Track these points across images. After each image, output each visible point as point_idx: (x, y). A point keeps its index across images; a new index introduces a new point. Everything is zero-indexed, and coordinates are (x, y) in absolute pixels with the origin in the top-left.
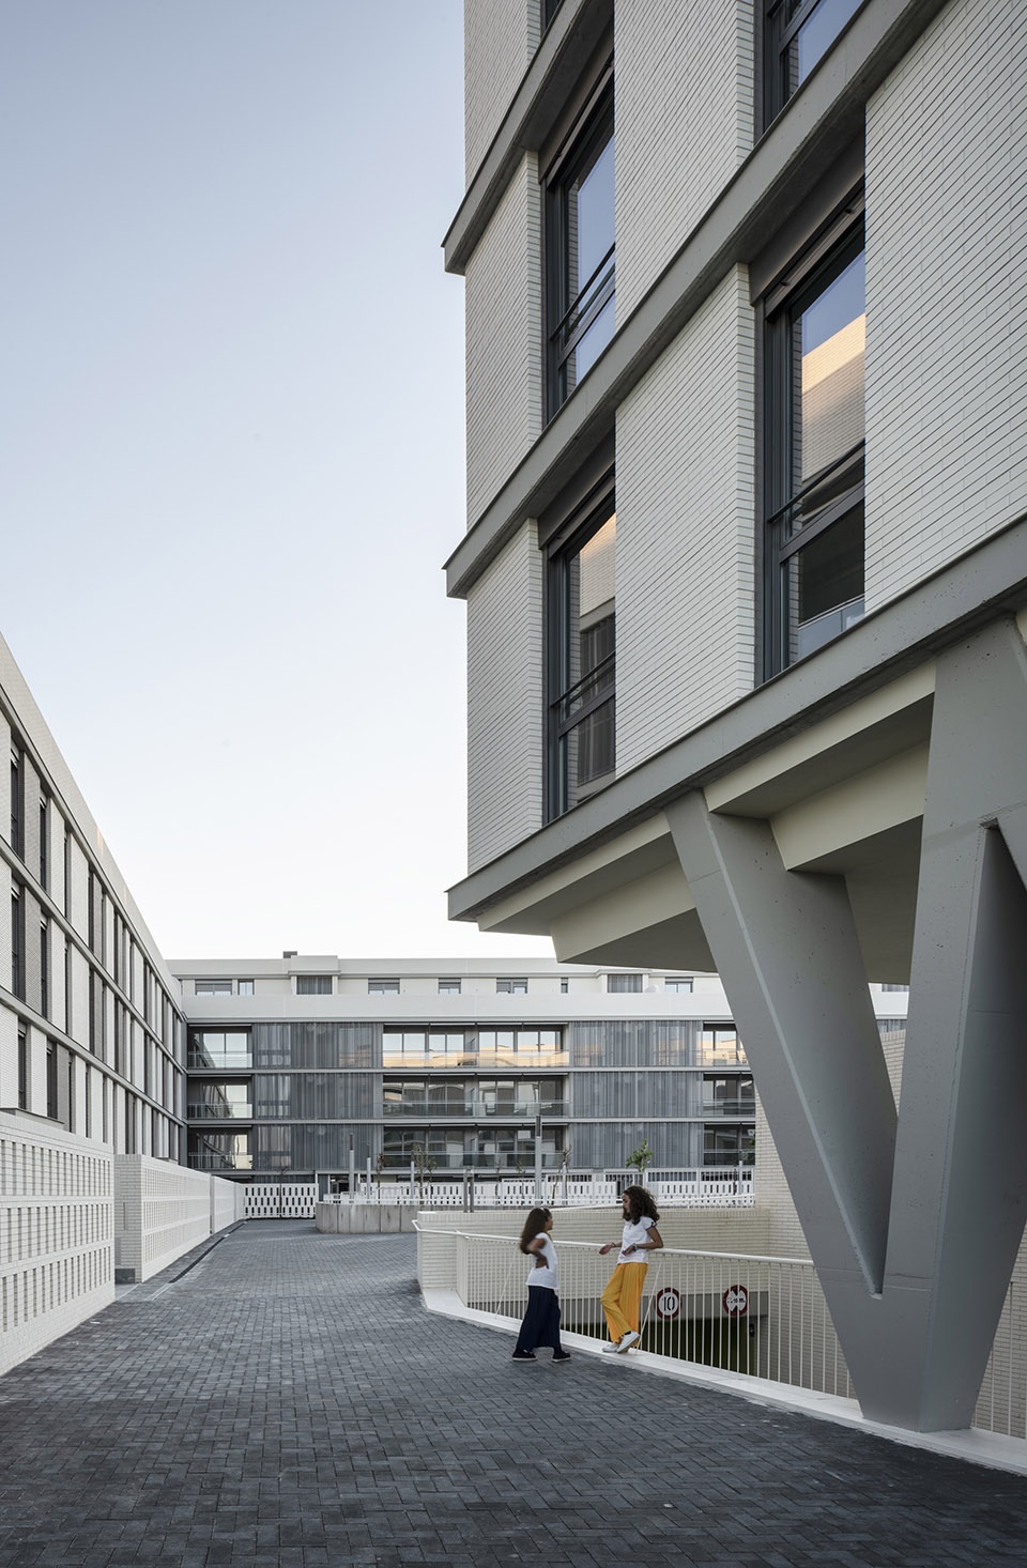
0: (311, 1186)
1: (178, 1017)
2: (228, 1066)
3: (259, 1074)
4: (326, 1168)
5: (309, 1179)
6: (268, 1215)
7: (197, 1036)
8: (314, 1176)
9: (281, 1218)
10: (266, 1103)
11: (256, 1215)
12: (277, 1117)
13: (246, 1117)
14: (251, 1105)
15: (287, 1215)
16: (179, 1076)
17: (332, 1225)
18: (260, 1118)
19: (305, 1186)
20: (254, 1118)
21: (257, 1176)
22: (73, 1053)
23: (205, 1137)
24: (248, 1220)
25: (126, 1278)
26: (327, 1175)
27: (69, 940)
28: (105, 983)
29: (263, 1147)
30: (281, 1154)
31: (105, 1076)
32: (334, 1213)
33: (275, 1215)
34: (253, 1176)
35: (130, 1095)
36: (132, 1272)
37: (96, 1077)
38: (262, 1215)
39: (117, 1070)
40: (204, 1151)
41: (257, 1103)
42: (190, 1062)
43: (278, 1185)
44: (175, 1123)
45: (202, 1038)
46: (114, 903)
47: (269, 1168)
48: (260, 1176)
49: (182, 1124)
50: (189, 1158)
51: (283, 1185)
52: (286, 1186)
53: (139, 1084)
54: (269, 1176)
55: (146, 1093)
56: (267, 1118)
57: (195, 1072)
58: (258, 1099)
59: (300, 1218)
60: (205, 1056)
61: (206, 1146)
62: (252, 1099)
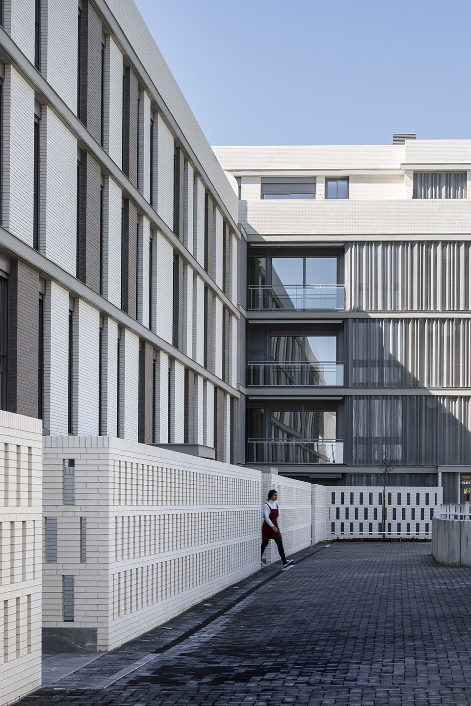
0: (431, 490)
1: (232, 231)
2: (309, 306)
3: (355, 319)
4: (453, 462)
5: (427, 480)
6: (366, 534)
7: (263, 262)
8: (437, 474)
9: (385, 540)
10: (366, 364)
11: (347, 534)
12: (381, 385)
13: (334, 384)
14: (342, 367)
15: (394, 534)
16: (234, 323)
17: (451, 554)
18: (356, 386)
19: (423, 490)
20: (346, 386)
21: (351, 474)
22: (46, 279)
23: (277, 415)
24: (334, 541)
25: (82, 644)
26: (455, 474)
27: (42, 101)
28: (105, 173)
29: (359, 430)
30: (389, 440)
31: (104, 316)
32: (455, 535)
33: (376, 534)
34: (344, 474)
35: (147, 346)
36: (92, 633)
37: (88, 319)
38: (356, 534)
39: (125, 308)
40: (276, 436)
41: (350, 363)
42: (251, 301)
43: (380, 489)
44: (225, 392)
45: (269, 266)
46: (123, 50)
47: (369, 462)
48: (355, 475)
49: (237, 395)
50: (248, 448)
51: (389, 489)
52: (394, 490)
53: (164, 331)
54: (368, 475)
55: (176, 344)
56: (366, 385)
57: (262, 316)
58: (353, 356)
59: (413, 540)
60: (276, 290)
61: (278, 428)
62: (342, 357)
